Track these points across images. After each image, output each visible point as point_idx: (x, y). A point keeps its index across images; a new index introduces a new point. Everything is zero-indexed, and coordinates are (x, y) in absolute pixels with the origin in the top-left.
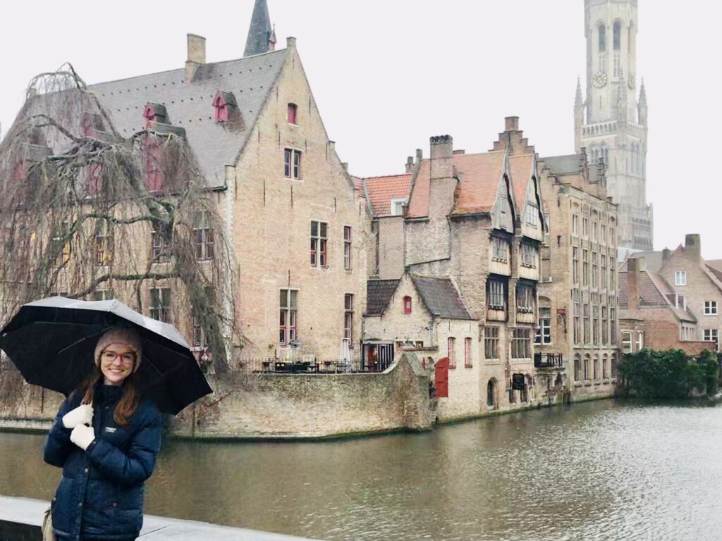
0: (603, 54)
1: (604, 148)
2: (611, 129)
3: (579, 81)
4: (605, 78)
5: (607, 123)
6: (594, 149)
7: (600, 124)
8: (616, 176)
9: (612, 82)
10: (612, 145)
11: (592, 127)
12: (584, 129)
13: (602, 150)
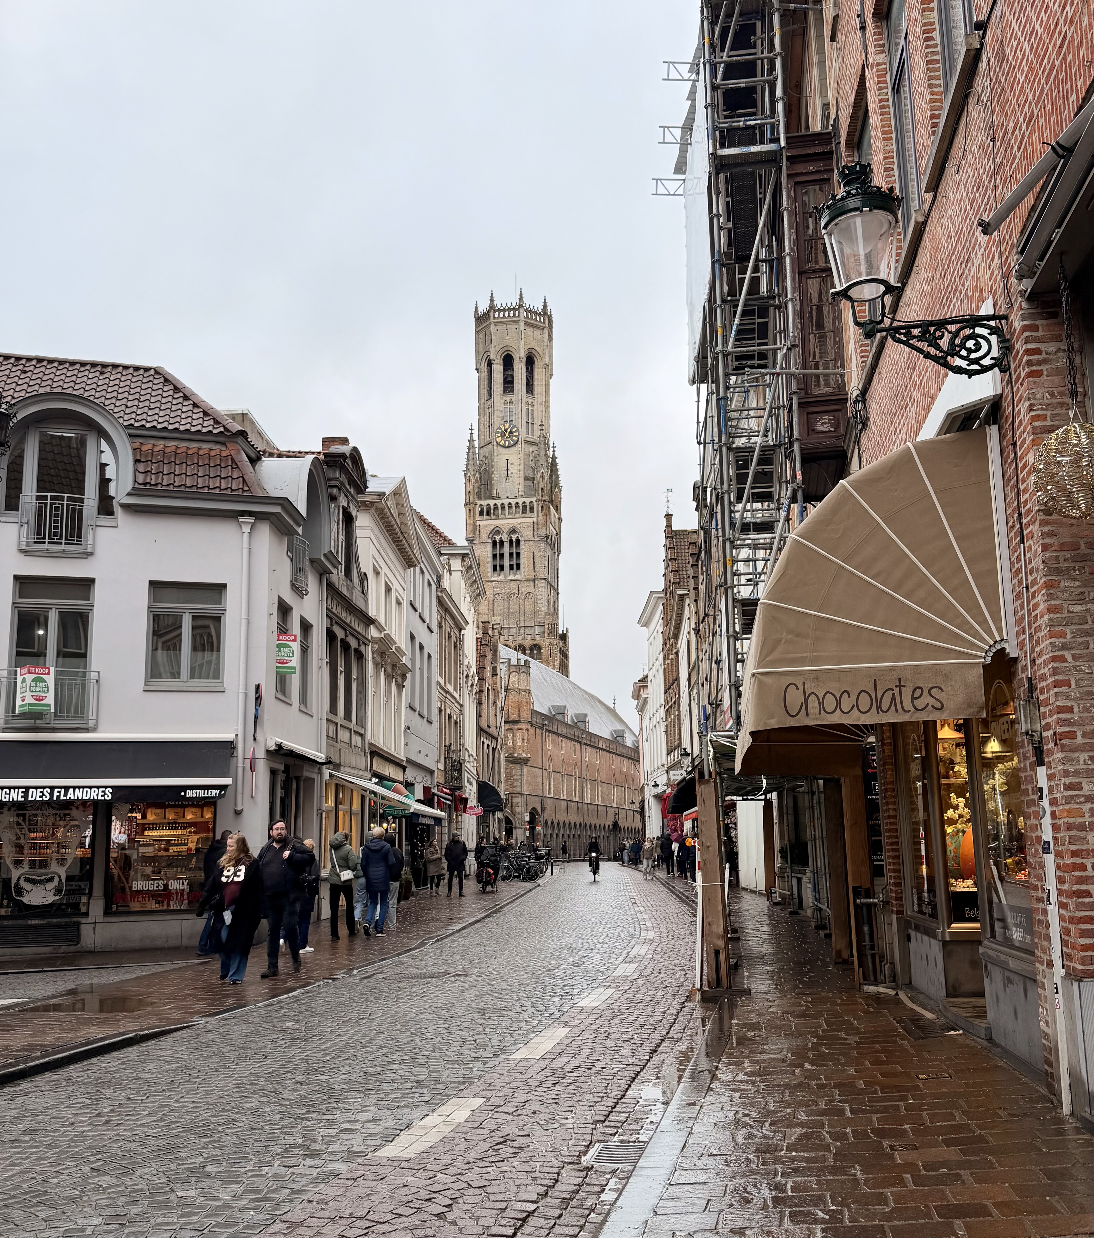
0: (508, 398)
1: (514, 537)
2: (528, 509)
3: (471, 434)
4: (516, 434)
5: (521, 501)
6: (497, 538)
7: (511, 501)
8: (534, 580)
9: (526, 442)
10: (526, 534)
11: (495, 504)
12: (481, 505)
13: (511, 541)
